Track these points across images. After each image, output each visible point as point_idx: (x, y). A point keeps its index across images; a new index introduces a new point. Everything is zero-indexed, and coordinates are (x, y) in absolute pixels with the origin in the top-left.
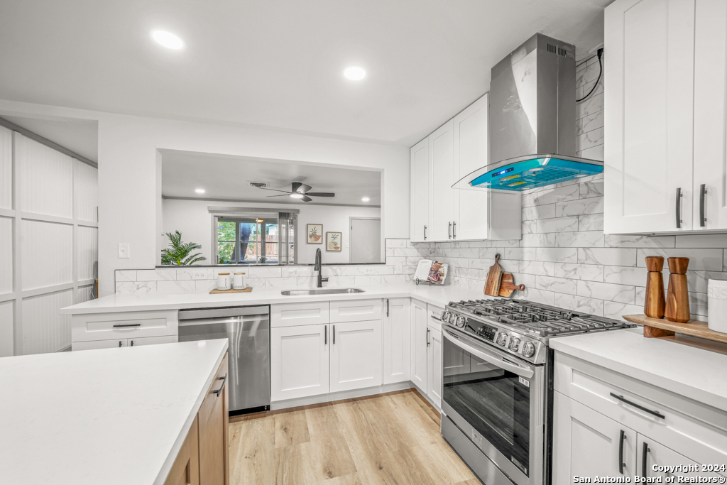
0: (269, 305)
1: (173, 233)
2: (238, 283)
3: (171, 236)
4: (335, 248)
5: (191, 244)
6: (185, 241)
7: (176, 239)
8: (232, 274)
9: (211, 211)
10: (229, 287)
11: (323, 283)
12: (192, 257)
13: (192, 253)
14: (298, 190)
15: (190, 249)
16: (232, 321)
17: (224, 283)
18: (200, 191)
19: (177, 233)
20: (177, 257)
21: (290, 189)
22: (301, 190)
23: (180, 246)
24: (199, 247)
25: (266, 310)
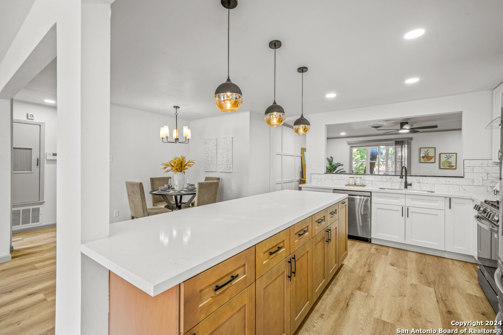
0: (371, 192)
1: (329, 158)
2: (358, 182)
3: (328, 159)
4: (449, 166)
5: (338, 164)
6: (335, 162)
7: (330, 161)
8: (355, 178)
9: (349, 144)
10: (354, 184)
11: (408, 186)
12: (339, 170)
13: (338, 168)
14: (404, 127)
15: (338, 166)
16: (358, 197)
17: (352, 181)
18: (343, 134)
19: (331, 157)
20: (331, 170)
21: (399, 127)
22: (407, 127)
23: (333, 164)
24: (342, 165)
25: (369, 194)
